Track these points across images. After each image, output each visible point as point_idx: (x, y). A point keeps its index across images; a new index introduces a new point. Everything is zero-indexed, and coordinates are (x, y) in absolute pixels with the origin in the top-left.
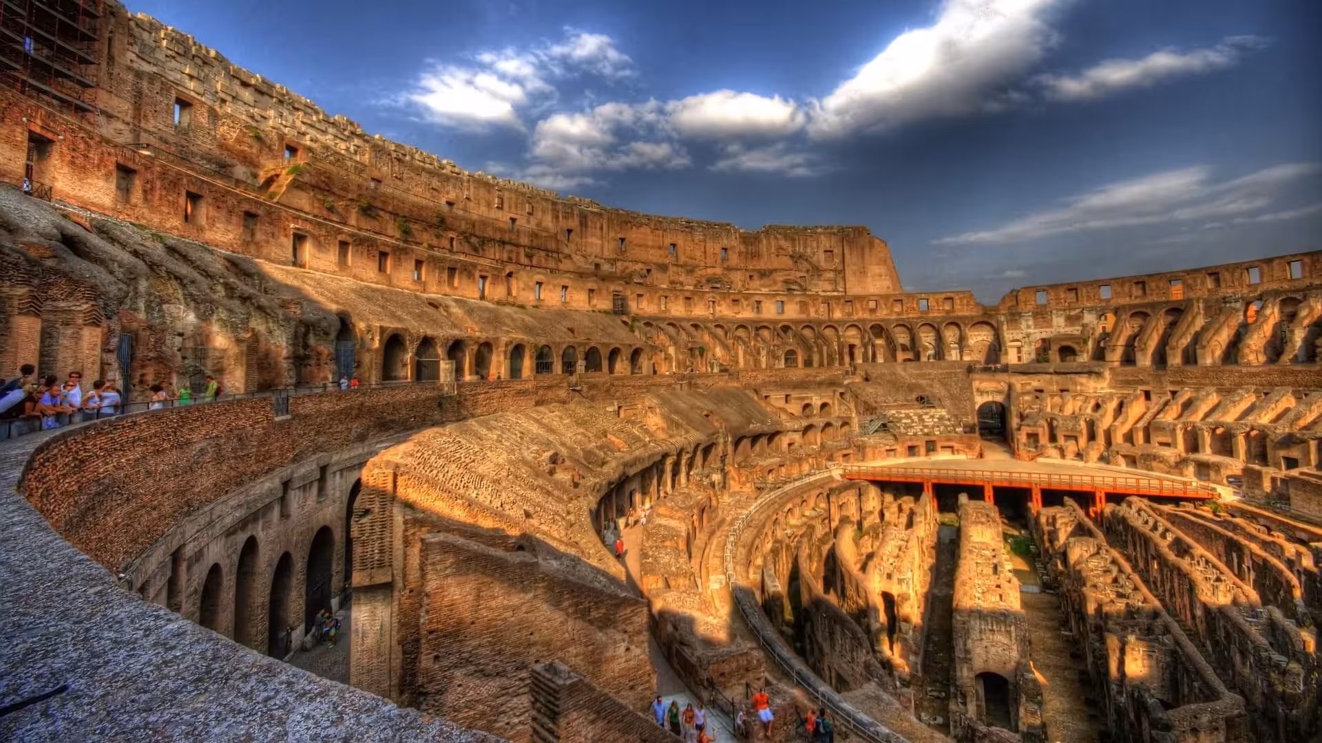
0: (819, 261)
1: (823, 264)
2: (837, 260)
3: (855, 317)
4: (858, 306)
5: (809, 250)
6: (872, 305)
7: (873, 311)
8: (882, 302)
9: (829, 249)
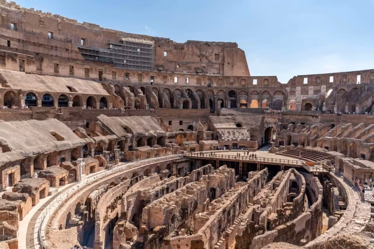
0: (212, 59)
1: (214, 61)
2: (220, 59)
3: (223, 86)
4: (225, 81)
5: (208, 53)
6: (232, 81)
7: (232, 84)
8: (236, 80)
9: (217, 53)
